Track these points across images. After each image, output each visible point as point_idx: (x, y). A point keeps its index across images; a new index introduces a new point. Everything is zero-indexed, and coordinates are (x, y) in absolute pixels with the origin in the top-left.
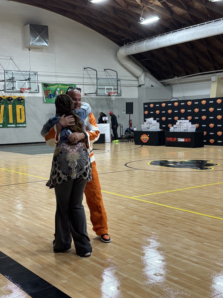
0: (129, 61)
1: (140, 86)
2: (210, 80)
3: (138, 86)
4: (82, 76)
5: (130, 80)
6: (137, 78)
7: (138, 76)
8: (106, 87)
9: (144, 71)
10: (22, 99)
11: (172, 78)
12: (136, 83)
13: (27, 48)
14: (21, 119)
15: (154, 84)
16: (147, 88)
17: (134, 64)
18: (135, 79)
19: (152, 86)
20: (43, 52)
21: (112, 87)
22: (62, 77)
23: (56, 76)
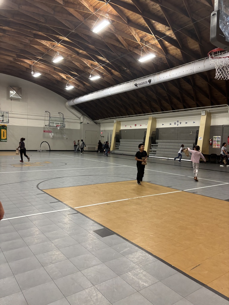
1: (81, 123)
2: (113, 122)
4: (44, 115)
6: (80, 118)
7: (79, 117)
8: (55, 122)
9: (83, 115)
10: (5, 126)
11: (99, 120)
12: (79, 121)
13: (10, 99)
14: (4, 137)
15: (89, 122)
16: (84, 124)
17: (76, 111)
18: (79, 119)
19: (88, 123)
20: (20, 101)
21: (59, 123)
22: (31, 115)
23: (28, 115)
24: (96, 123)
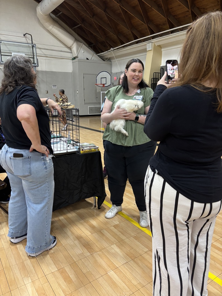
0: (54, 25)
1: (74, 59)
3: (71, 58)
5: (61, 51)
6: (70, 48)
7: (69, 46)
9: (76, 40)
11: (109, 50)
12: (69, 55)
15: (90, 57)
16: (80, 61)
17: (60, 30)
18: (69, 51)
19: (87, 59)
24: (103, 59)
